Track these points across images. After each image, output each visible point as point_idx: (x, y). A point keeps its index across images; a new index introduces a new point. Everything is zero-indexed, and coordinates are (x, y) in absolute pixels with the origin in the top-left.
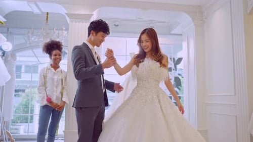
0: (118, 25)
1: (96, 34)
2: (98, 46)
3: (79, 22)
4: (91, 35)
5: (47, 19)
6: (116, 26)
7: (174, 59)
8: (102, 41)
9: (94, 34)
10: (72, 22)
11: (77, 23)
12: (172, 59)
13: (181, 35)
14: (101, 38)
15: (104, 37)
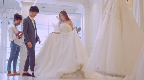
0: (44, 7)
1: (33, 12)
2: (34, 17)
3: (27, 6)
4: (31, 13)
5: (3, 2)
6: (43, 8)
7: (77, 28)
8: (36, 15)
9: (32, 12)
10: (24, 6)
11: (26, 7)
12: (76, 28)
13: (80, 14)
14: (35, 14)
15: (36, 14)
